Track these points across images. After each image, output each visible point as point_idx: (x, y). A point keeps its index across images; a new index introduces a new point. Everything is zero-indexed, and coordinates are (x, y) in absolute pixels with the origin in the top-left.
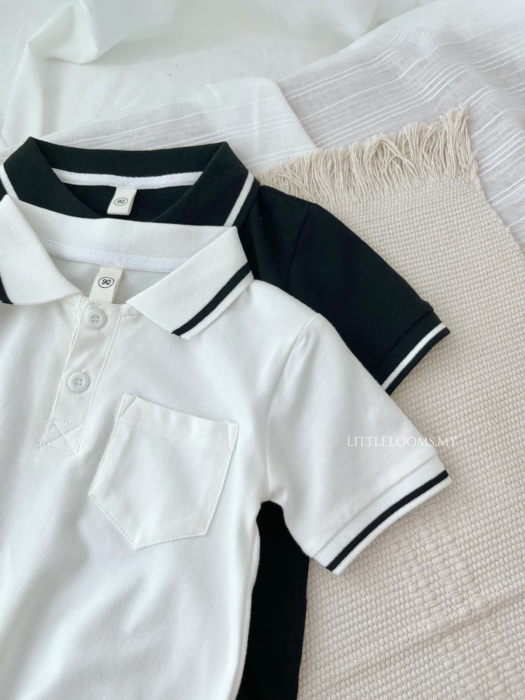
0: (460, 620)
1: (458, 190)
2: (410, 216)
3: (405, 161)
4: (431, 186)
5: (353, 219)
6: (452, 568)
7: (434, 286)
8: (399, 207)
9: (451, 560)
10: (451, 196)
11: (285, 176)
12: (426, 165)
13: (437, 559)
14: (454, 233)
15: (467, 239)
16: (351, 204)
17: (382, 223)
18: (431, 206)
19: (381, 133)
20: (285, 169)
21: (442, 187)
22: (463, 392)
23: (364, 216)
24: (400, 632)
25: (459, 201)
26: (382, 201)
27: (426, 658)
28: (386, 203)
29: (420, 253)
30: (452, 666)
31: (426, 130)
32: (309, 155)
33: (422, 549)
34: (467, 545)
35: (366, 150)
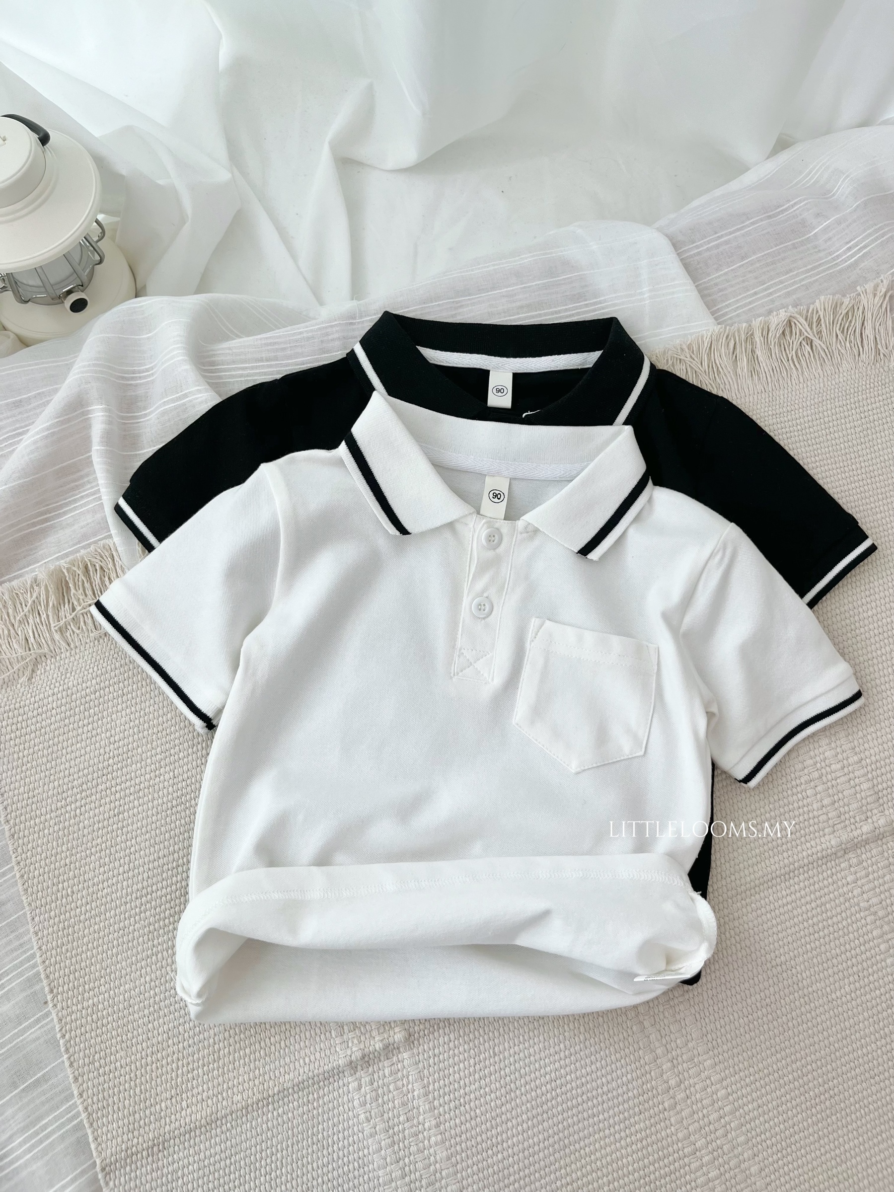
0: (864, 837)
1: (876, 379)
2: (820, 409)
3: (816, 342)
4: (845, 374)
5: (758, 411)
6: (858, 788)
7: (847, 493)
8: (809, 398)
9: (857, 780)
10: (868, 386)
11: (682, 357)
12: (840, 348)
13: (843, 779)
14: (869, 431)
15: (883, 439)
16: (756, 393)
17: (789, 417)
18: (844, 398)
19: (790, 307)
20: (682, 350)
21: (857, 376)
22: (874, 611)
23: (770, 409)
24: (804, 847)
25: (876, 393)
26: (790, 390)
27: (829, 872)
28: (793, 393)
29: (831, 454)
30: (855, 882)
31: (842, 304)
32: (709, 334)
33: (828, 769)
34: (873, 766)
35: (772, 328)
